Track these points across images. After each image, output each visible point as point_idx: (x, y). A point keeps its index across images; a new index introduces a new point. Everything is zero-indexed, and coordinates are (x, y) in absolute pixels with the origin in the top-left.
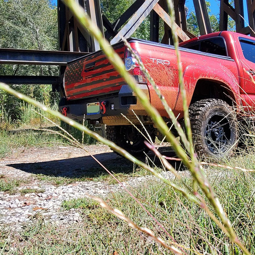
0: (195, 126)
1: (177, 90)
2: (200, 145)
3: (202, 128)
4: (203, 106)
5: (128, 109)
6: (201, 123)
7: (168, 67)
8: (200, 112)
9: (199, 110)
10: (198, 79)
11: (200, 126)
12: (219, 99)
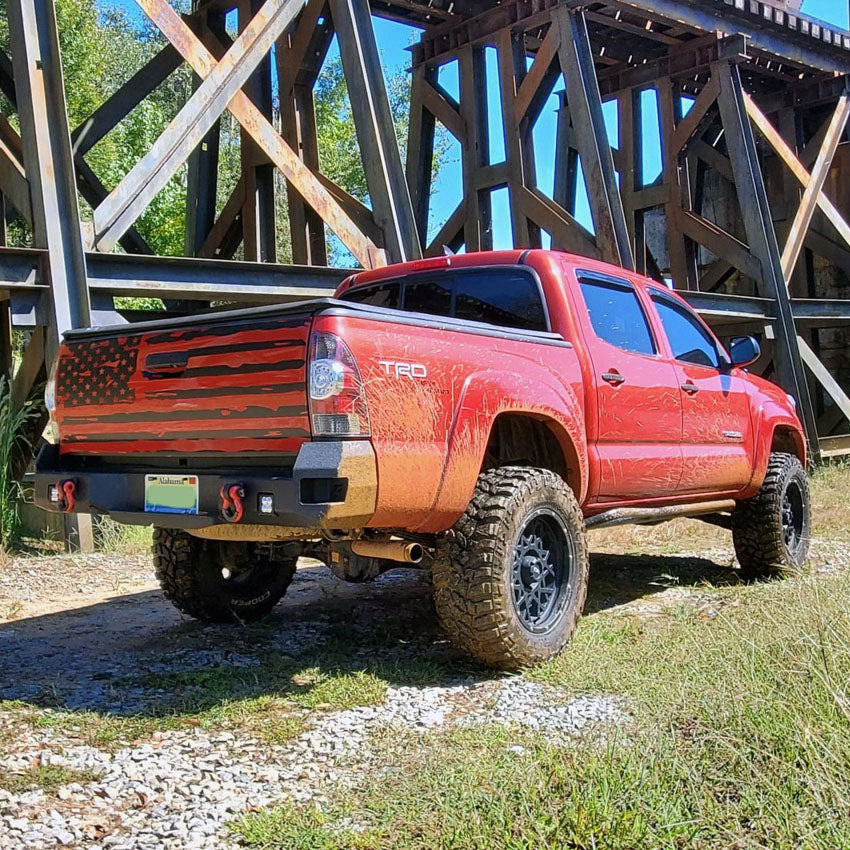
0: (489, 556)
1: (442, 450)
2: (500, 610)
3: (506, 560)
4: (507, 494)
5: (322, 516)
6: (504, 545)
7: (423, 383)
8: (500, 513)
9: (497, 507)
10: (496, 415)
11: (501, 555)
12: (544, 470)
